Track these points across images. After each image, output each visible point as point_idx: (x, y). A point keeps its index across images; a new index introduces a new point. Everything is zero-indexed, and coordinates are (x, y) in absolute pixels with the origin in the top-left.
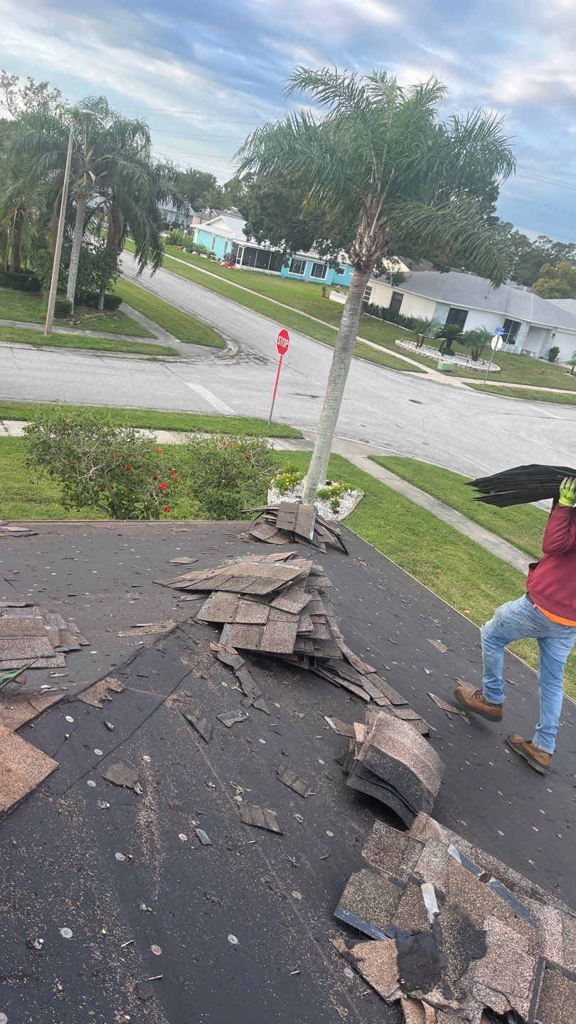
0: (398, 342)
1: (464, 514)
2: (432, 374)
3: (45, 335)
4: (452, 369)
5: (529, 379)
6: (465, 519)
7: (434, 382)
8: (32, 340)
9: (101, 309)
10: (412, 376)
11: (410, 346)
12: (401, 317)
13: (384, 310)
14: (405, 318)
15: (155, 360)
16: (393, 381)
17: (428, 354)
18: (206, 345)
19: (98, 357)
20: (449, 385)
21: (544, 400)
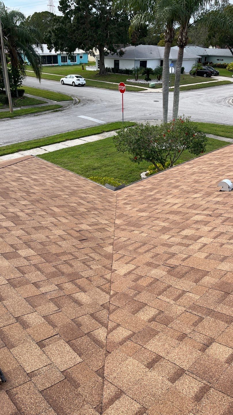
0: (127, 80)
1: (214, 135)
2: (150, 90)
3: (11, 112)
4: (155, 86)
5: (181, 82)
6: (216, 136)
7: (152, 92)
8: (8, 116)
9: (18, 96)
10: (144, 92)
11: (132, 81)
12: (121, 70)
13: (112, 69)
14: (123, 70)
15: (57, 111)
16: (140, 96)
17: (142, 82)
18: (66, 101)
19: (37, 115)
20: (158, 92)
21: (193, 89)
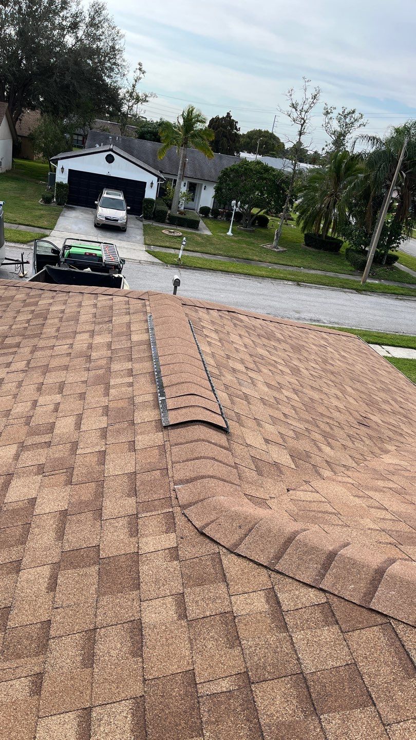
3: (361, 283)
8: (354, 287)
9: (384, 264)
19: (401, 299)
